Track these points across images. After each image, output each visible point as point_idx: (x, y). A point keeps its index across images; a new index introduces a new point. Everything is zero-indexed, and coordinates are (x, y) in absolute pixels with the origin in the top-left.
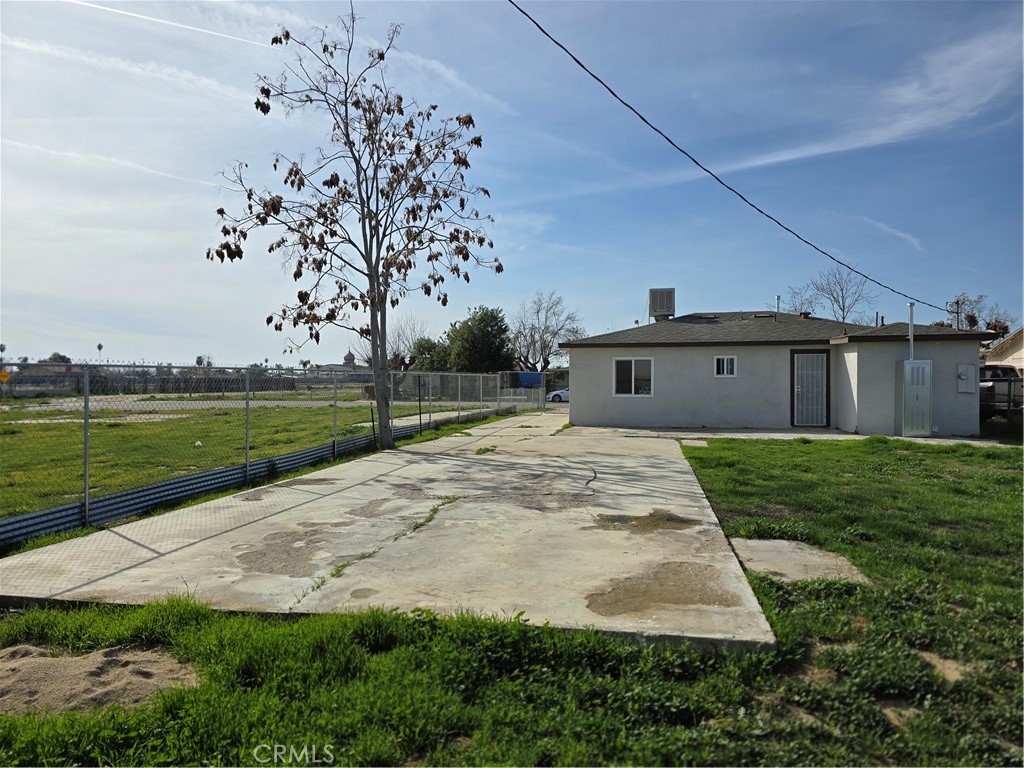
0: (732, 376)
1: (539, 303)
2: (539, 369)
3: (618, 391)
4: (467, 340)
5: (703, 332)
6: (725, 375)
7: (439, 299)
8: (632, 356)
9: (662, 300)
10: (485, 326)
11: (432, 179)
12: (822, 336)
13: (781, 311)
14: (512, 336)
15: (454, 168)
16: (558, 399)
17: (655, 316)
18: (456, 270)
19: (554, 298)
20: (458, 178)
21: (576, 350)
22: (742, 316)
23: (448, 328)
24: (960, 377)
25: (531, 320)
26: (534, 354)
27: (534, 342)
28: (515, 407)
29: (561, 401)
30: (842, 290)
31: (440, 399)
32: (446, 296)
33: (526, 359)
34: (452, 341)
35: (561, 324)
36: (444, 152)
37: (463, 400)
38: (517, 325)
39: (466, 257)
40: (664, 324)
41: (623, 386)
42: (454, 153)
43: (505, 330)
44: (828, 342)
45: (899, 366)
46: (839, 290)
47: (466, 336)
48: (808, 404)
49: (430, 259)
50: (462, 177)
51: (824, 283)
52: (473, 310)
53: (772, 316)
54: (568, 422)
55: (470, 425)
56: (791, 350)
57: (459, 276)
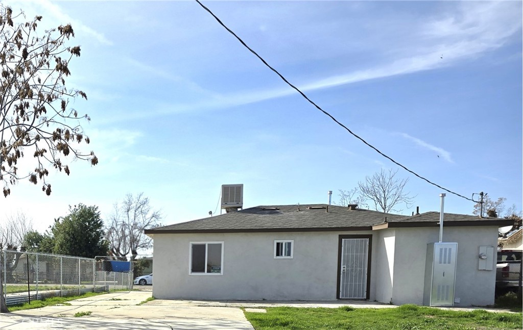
0: (289, 257)
1: (130, 203)
2: (129, 259)
3: (193, 270)
4: (68, 233)
5: (266, 221)
6: (284, 257)
7: (44, 189)
8: (206, 241)
9: (232, 194)
10: (84, 221)
11: (38, 83)
12: (367, 224)
13: (332, 204)
14: (106, 231)
15: (57, 74)
16: (144, 283)
17: (226, 208)
18: (58, 164)
19: (142, 199)
20: (60, 82)
21: (159, 235)
22: (299, 208)
23: (53, 223)
24: (480, 257)
25: (122, 217)
26: (125, 246)
27: (124, 236)
28: (108, 287)
29: (146, 284)
30: (384, 192)
31: (46, 283)
32: (49, 186)
33: (118, 250)
34: (56, 234)
35: (147, 222)
36: (47, 60)
37: (65, 283)
38: (111, 222)
39: (66, 152)
40: (232, 214)
41: (197, 267)
42: (57, 60)
43: (100, 225)
44: (370, 228)
45: (430, 247)
46: (381, 192)
47: (67, 230)
48: (351, 281)
49: (36, 155)
50: (63, 82)
51: (370, 185)
52: (73, 208)
53: (324, 208)
54: (151, 297)
55: (70, 298)
56: (339, 235)
57: (61, 169)
